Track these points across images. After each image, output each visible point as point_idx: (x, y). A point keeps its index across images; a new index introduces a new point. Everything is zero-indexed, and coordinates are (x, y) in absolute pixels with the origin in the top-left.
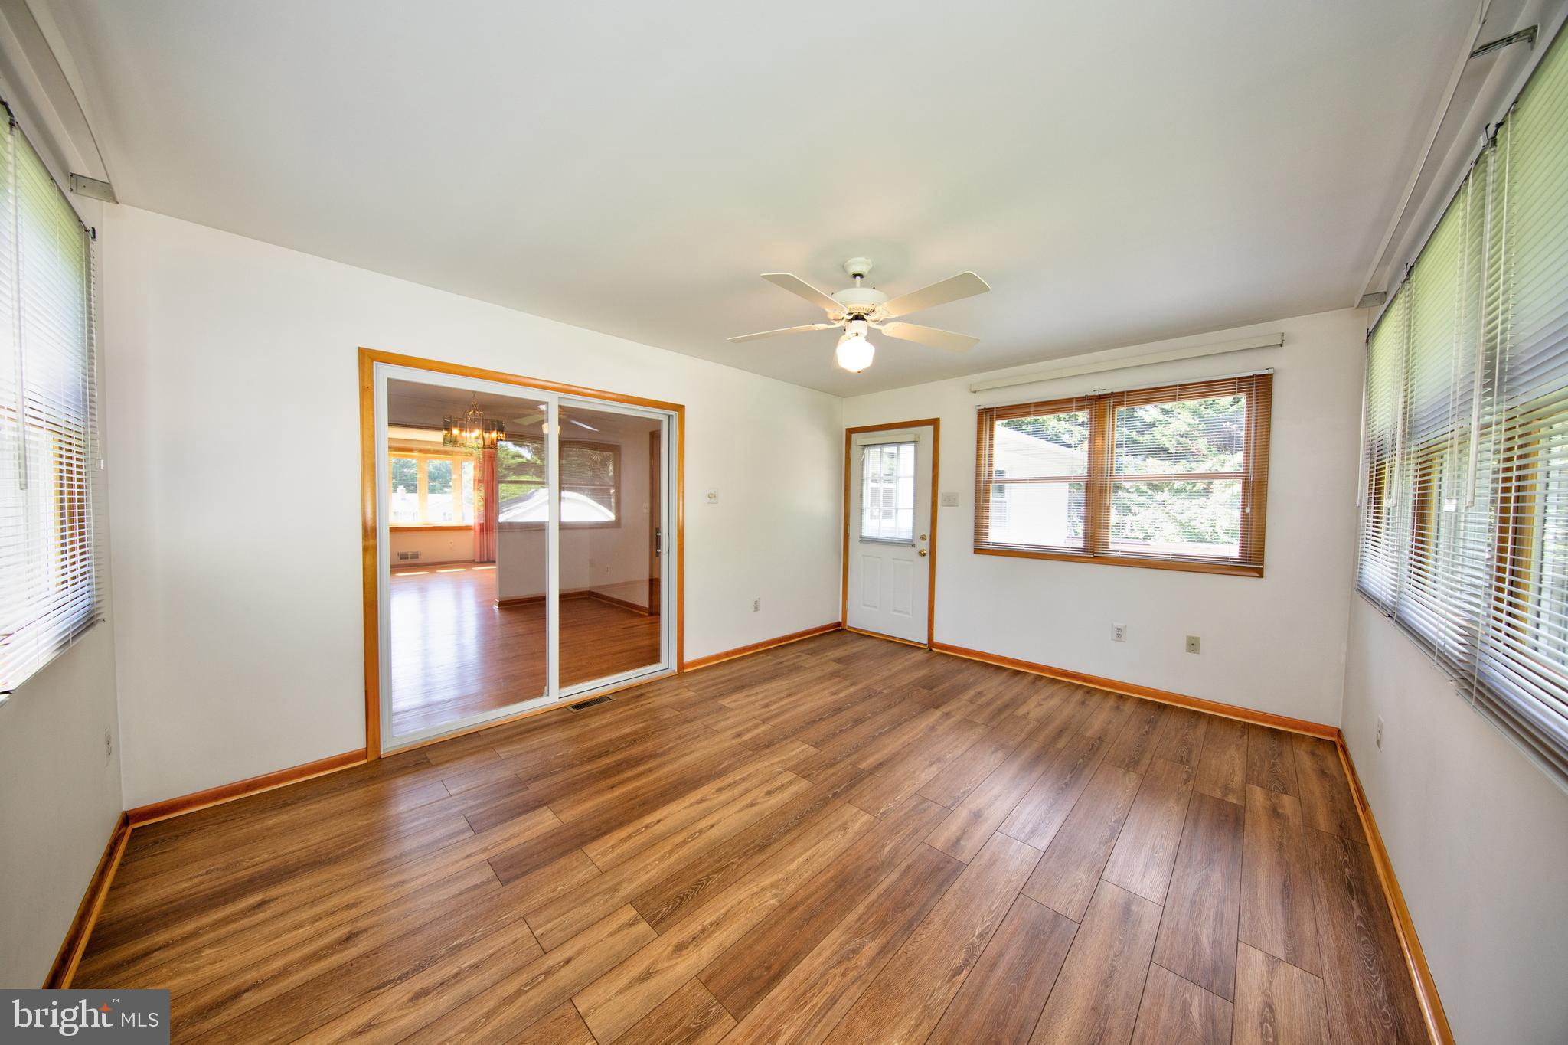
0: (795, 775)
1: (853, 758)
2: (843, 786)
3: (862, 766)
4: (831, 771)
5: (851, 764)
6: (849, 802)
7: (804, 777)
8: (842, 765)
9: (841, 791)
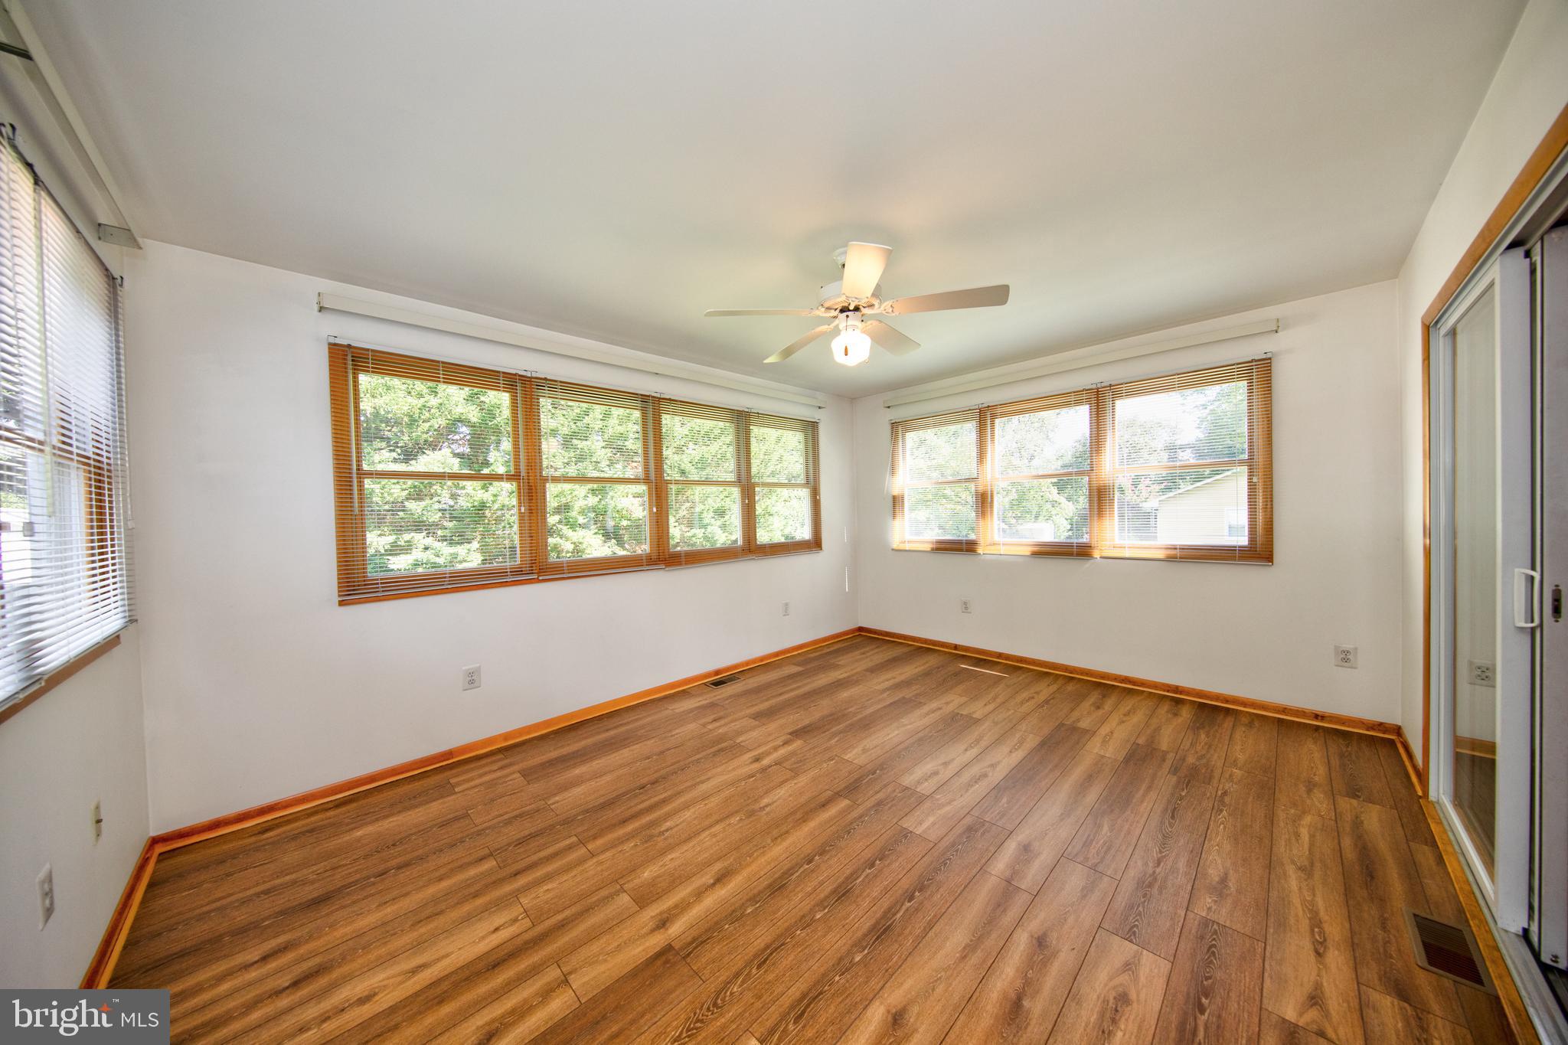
0: (918, 790)
1: (855, 814)
2: (866, 781)
3: (846, 802)
4: (880, 796)
5: (859, 805)
6: (861, 767)
7: (907, 788)
8: (869, 804)
9: (868, 776)
